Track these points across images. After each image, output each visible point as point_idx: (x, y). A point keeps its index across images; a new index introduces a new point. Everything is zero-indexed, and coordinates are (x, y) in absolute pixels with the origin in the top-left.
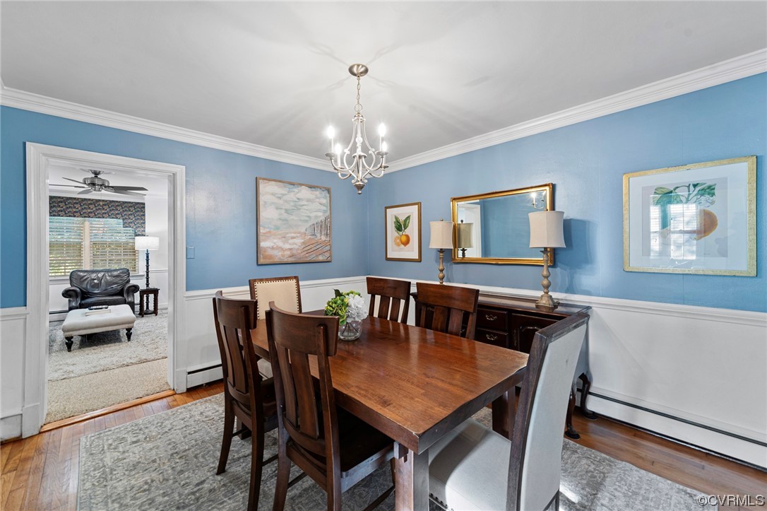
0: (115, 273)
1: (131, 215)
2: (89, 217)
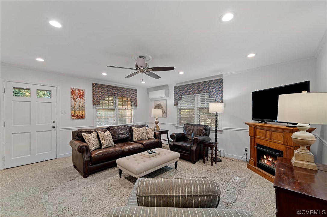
1: (213, 89)
2: (195, 93)
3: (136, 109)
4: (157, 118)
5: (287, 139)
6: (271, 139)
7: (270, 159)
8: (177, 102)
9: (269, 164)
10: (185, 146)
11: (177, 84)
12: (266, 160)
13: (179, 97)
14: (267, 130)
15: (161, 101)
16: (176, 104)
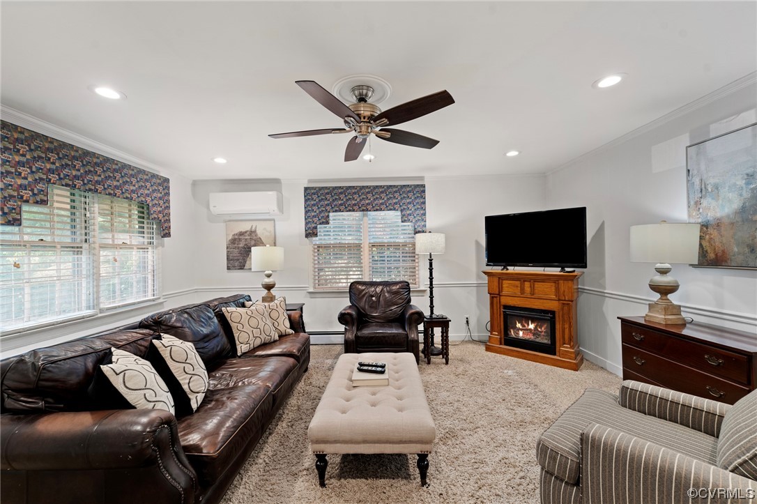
0: (394, 288)
1: (409, 203)
2: (367, 210)
3: (163, 246)
4: (270, 272)
5: (564, 291)
6: (533, 294)
7: (532, 326)
8: (316, 228)
9: (530, 337)
10: (394, 336)
11: (310, 181)
12: (521, 330)
13: (322, 214)
14: (525, 281)
15: (254, 224)
16: (311, 233)
